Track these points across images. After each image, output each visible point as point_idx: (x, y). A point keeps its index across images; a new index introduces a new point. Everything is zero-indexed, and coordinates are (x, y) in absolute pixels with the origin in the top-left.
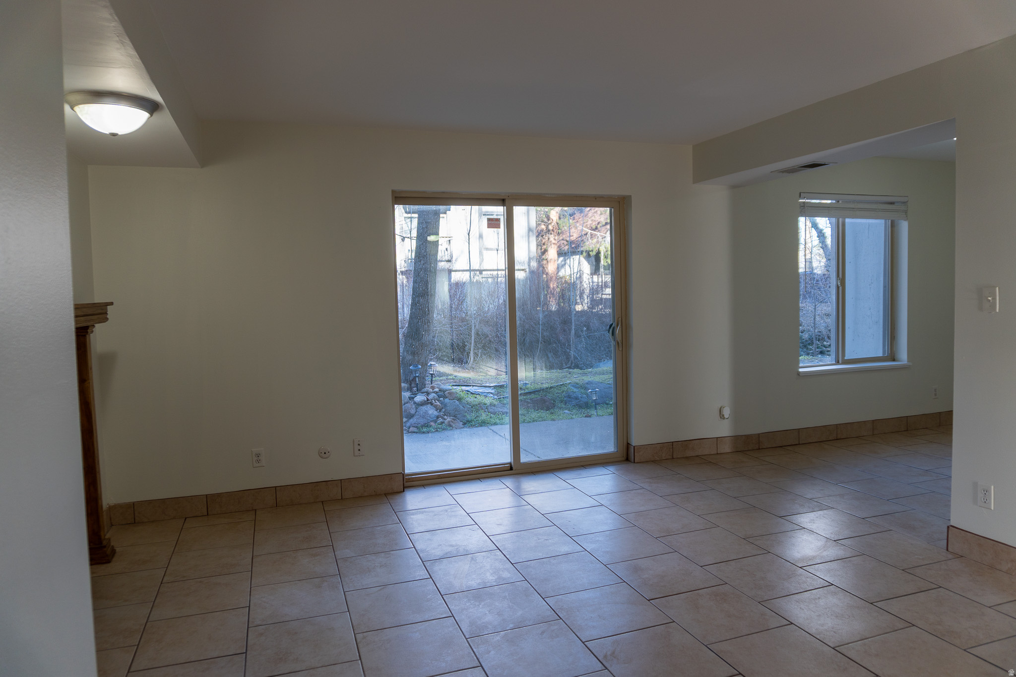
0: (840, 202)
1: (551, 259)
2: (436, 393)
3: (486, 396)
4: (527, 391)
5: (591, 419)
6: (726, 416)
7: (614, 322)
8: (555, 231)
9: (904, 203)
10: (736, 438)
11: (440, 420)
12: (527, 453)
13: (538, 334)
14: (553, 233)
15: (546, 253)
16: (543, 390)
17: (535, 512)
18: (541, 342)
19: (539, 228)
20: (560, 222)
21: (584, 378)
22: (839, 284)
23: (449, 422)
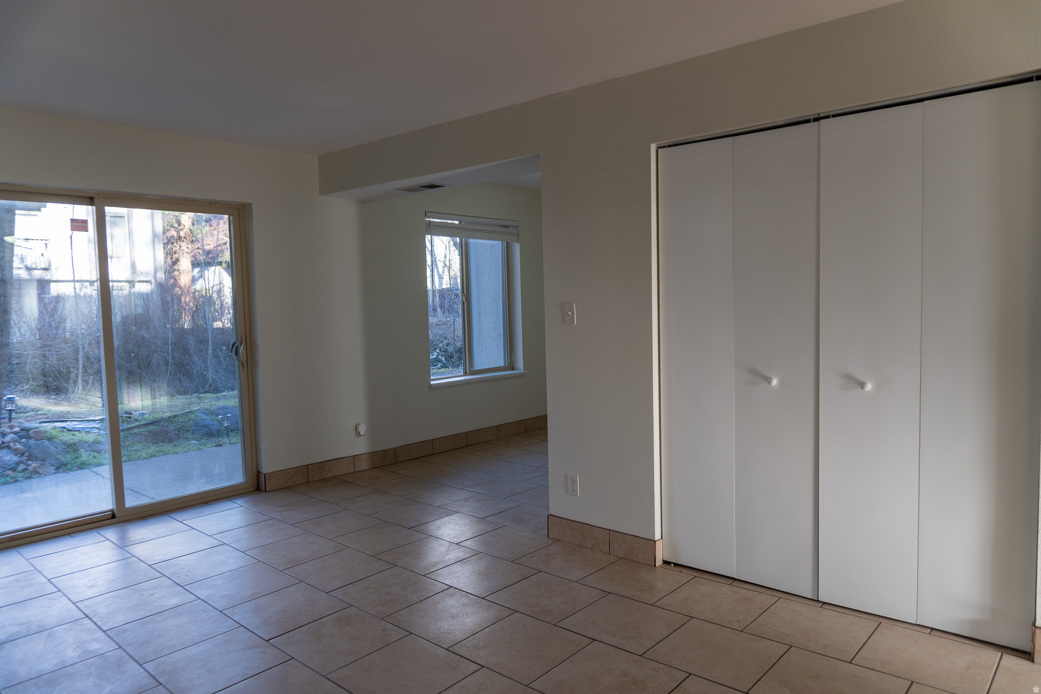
0: (463, 223)
1: (184, 270)
2: (15, 433)
3: (88, 432)
4: (143, 422)
5: (222, 448)
6: (362, 433)
7: (237, 340)
8: (188, 238)
9: (516, 227)
10: (373, 455)
11: (22, 467)
12: (139, 495)
13: (166, 355)
14: (185, 240)
15: (178, 263)
16: (164, 419)
17: (140, 564)
18: (171, 365)
19: (169, 234)
20: (194, 228)
21: (216, 403)
22: (464, 300)
23: (35, 467)
